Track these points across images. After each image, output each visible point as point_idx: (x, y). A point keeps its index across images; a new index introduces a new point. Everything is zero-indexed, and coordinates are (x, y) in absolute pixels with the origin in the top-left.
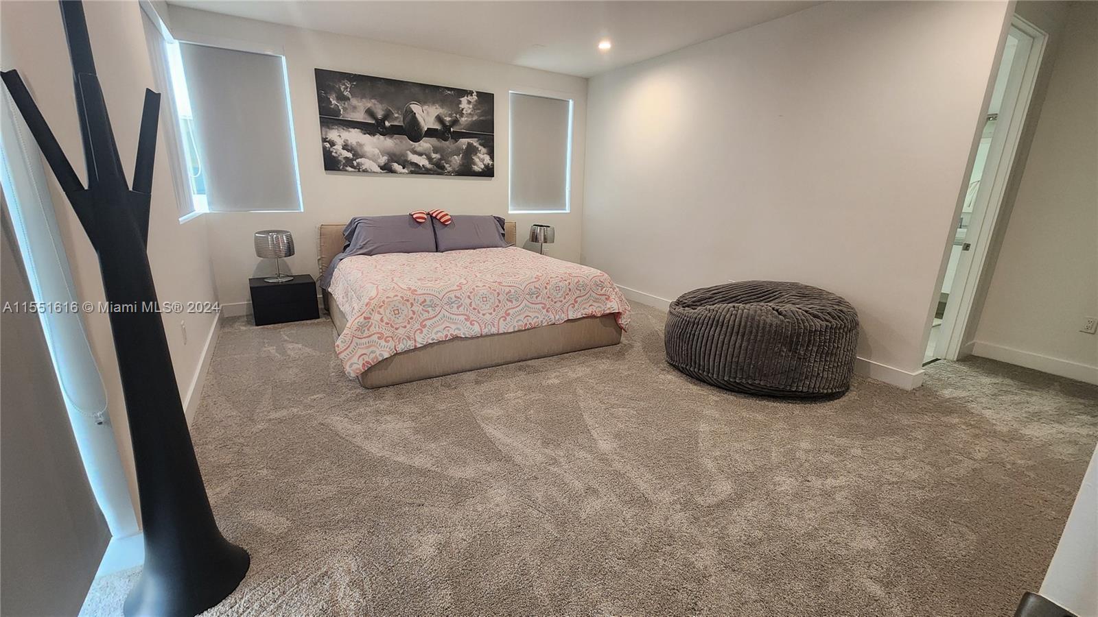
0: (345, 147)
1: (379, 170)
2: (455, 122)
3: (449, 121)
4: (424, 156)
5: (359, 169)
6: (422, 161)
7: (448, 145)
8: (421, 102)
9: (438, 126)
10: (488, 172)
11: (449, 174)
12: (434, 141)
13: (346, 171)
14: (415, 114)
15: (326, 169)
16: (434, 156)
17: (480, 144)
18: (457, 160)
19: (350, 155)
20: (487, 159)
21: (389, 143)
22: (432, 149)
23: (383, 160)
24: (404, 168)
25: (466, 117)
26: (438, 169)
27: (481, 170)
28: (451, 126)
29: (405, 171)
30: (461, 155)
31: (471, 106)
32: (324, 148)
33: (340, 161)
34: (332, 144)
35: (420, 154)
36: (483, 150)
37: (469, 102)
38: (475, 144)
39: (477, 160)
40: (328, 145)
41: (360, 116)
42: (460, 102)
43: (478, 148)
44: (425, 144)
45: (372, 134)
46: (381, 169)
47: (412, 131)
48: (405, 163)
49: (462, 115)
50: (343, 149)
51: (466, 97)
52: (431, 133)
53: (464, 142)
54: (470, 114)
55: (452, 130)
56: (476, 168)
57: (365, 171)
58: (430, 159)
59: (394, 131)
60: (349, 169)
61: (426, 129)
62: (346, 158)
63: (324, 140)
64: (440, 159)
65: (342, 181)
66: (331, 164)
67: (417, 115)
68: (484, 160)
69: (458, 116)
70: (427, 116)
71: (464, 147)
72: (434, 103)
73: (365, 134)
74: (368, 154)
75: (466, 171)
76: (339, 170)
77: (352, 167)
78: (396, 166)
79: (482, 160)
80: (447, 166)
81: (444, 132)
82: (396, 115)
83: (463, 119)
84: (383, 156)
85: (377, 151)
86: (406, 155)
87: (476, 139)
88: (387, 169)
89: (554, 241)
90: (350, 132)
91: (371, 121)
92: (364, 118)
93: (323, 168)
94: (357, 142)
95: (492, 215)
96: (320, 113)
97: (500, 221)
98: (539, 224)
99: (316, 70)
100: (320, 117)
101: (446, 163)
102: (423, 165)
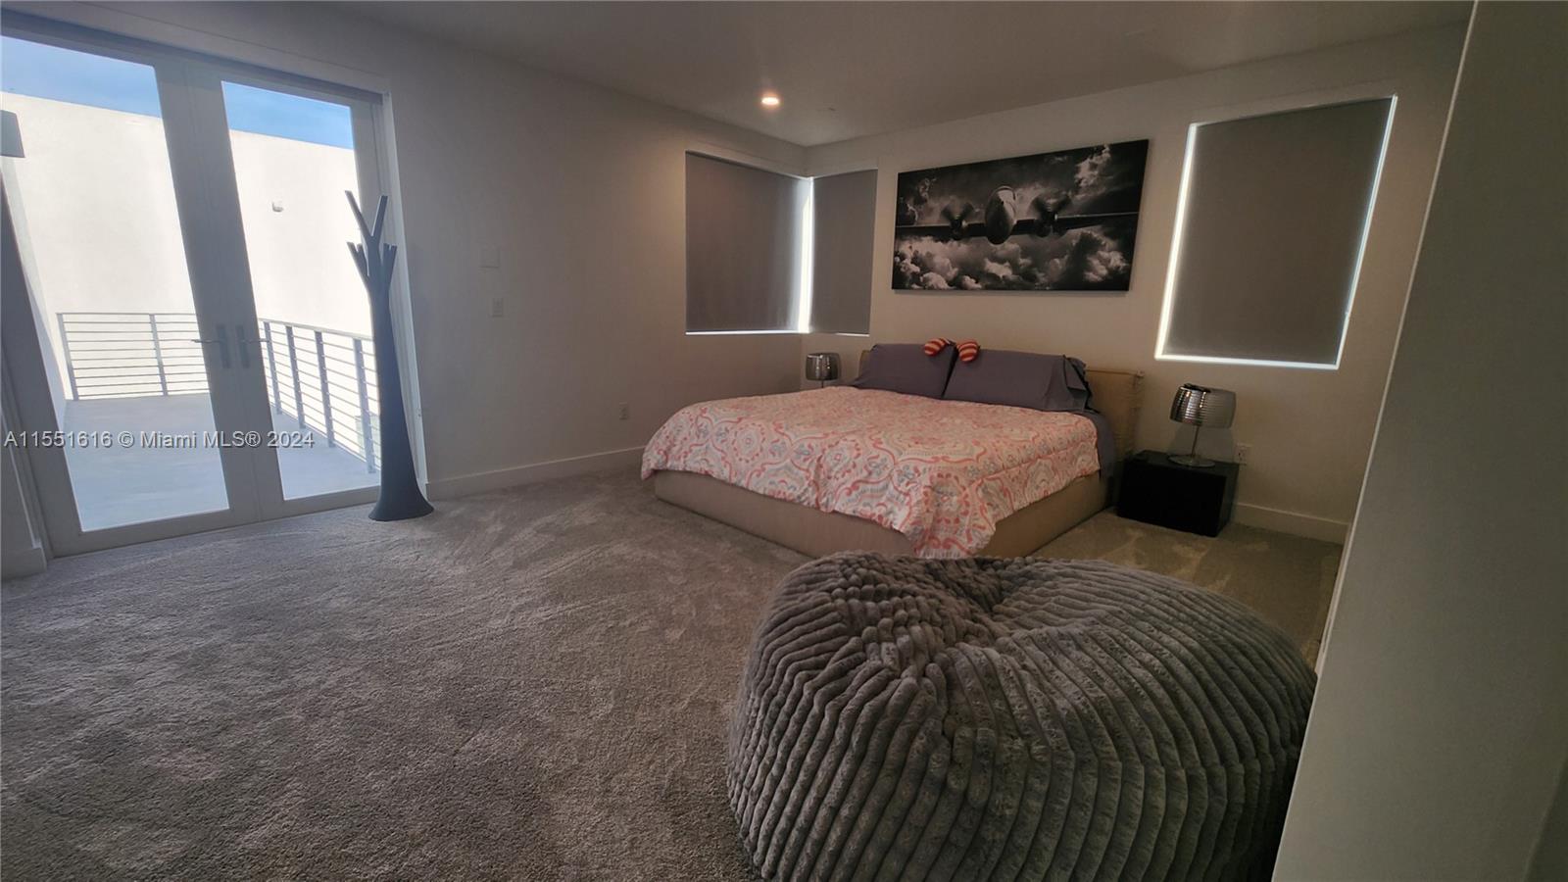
0: (915, 261)
1: (946, 286)
2: (1064, 204)
3: (1054, 204)
4: (1007, 264)
5: (926, 287)
6: (1003, 271)
7: (1048, 242)
8: (1013, 185)
9: (1034, 216)
10: (1119, 282)
11: (1042, 288)
12: (1025, 239)
13: (910, 288)
14: (1003, 203)
15: (893, 288)
16: (1022, 261)
17: (1106, 235)
18: (1059, 264)
19: (917, 269)
20: (1116, 260)
21: (962, 249)
22: (1020, 251)
23: (953, 272)
24: (977, 283)
25: (1085, 192)
26: (1025, 281)
27: (1100, 279)
28: (1055, 212)
29: (979, 286)
30: (1066, 257)
31: (1096, 173)
32: (895, 263)
33: (906, 278)
34: (903, 257)
35: (1001, 261)
36: (1110, 243)
37: (1093, 167)
38: (1095, 235)
39: (1095, 262)
40: (898, 259)
41: (934, 220)
42: (1077, 170)
43: (1101, 241)
44: (1011, 246)
45: (945, 240)
46: (949, 285)
47: (996, 228)
48: (979, 274)
49: (1077, 189)
50: (912, 263)
51: (1088, 160)
52: (1023, 227)
53: (1075, 234)
54: (1093, 186)
55: (1056, 217)
56: (1091, 276)
57: (931, 288)
58: (1014, 267)
59: (974, 232)
60: (915, 286)
61: (1015, 222)
62: (914, 274)
63: (896, 254)
64: (1031, 266)
65: (912, 302)
66: (900, 281)
67: (1005, 204)
68: (1109, 261)
69: (1070, 193)
70: (1018, 203)
71: (1074, 242)
72: (1032, 182)
73: (936, 241)
74: (937, 267)
75: (1074, 282)
76: (904, 288)
77: (918, 284)
78: (969, 281)
79: (1105, 262)
80: (1040, 275)
81: (1045, 222)
82: (977, 210)
83: (1079, 197)
84: (953, 267)
85: (948, 261)
86: (981, 264)
87: (1099, 227)
88: (956, 284)
89: (1230, 425)
90: (921, 241)
91: (947, 224)
92: (939, 221)
93: (891, 286)
94: (928, 253)
95: (1064, 356)
96: (897, 224)
97: (1077, 367)
98: (1193, 384)
99: (899, 174)
100: (896, 229)
101: (1040, 272)
102: (1004, 277)
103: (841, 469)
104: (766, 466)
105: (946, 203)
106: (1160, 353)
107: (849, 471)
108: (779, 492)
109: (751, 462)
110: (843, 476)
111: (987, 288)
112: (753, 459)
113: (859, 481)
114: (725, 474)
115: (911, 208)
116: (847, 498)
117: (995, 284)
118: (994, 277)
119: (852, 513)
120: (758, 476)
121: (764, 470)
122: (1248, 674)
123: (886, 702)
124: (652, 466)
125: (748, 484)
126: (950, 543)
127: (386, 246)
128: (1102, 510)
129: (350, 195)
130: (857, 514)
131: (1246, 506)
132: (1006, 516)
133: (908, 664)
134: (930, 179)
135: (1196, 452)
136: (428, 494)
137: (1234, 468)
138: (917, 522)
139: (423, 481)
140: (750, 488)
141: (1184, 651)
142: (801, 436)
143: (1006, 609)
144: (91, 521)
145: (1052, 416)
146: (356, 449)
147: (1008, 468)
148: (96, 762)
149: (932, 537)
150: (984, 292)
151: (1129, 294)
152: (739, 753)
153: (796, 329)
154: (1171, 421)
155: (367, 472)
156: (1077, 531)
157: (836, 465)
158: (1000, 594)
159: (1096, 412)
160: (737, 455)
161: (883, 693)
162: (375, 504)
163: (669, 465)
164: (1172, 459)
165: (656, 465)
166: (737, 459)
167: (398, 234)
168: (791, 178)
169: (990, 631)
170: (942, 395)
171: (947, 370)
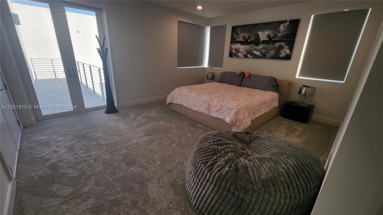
0: (235, 50)
1: (243, 57)
2: (275, 36)
3: (273, 36)
4: (259, 51)
5: (238, 57)
6: (258, 53)
7: (270, 46)
8: (262, 30)
9: (267, 39)
10: (288, 57)
11: (268, 58)
12: (264, 45)
13: (234, 57)
14: (259, 35)
15: (229, 57)
16: (263, 51)
17: (286, 45)
18: (272, 52)
19: (236, 52)
20: (288, 51)
21: (247, 47)
22: (263, 48)
23: (245, 53)
24: (251, 56)
25: (281, 33)
26: (264, 56)
27: (283, 56)
28: (273, 38)
29: (251, 57)
30: (275, 50)
31: (285, 28)
32: (230, 50)
33: (233, 54)
34: (232, 49)
35: (257, 51)
36: (287, 47)
37: (284, 26)
38: (283, 45)
39: (282, 52)
40: (231, 49)
41: (241, 39)
42: (280, 27)
43: (284, 46)
44: (260, 47)
45: (243, 45)
46: (244, 56)
47: (257, 42)
48: (252, 54)
49: (279, 32)
50: (234, 50)
51: (283, 24)
52: (264, 42)
53: (277, 44)
54: (284, 31)
55: (273, 39)
56: (281, 56)
57: (239, 57)
58: (261, 52)
59: (251, 42)
60: (235, 56)
61: (262, 40)
62: (235, 53)
63: (230, 48)
64: (265, 52)
65: (234, 60)
66: (231, 55)
67: (260, 36)
68: (286, 52)
69: (277, 33)
70: (263, 35)
71: (277, 46)
72: (267, 30)
73: (241, 45)
74: (241, 52)
75: (276, 57)
76: (232, 57)
77: (236, 56)
78: (249, 56)
79: (285, 52)
80: (267, 55)
81: (270, 41)
82: (252, 37)
83: (279, 34)
84: (245, 52)
85: (244, 50)
86: (253, 51)
87: (284, 43)
88: (245, 56)
89: (313, 96)
90: (237, 44)
91: (244, 40)
92: (242, 40)
93: (229, 56)
94: (239, 48)
95: (272, 77)
96: (231, 40)
97: (275, 80)
98: (305, 85)
99: (232, 27)
100: (231, 41)
101: (267, 54)
102: (258, 55)
103: (214, 106)
104: (196, 104)
105: (244, 35)
106: (297, 77)
107: (216, 107)
108: (199, 111)
109: (192, 103)
110: (214, 108)
111: (253, 58)
112: (193, 102)
113: (218, 110)
114: (186, 105)
115: (235, 36)
116: (215, 114)
117: (255, 57)
118: (255, 55)
119: (216, 117)
120: (194, 106)
121: (195, 105)
122: (307, 171)
123: (222, 174)
124: (169, 102)
125: (192, 108)
126: (239, 126)
127: (105, 49)
128: (278, 115)
129: (96, 36)
130: (218, 118)
131: (315, 116)
132: (254, 119)
133: (227, 164)
134: (240, 28)
135: (304, 102)
136: (117, 107)
137: (313, 106)
138: (232, 121)
139: (116, 104)
140: (192, 109)
141: (293, 164)
142: (204, 97)
143: (252, 146)
144: (44, 113)
145: (267, 92)
146: (100, 94)
147: (255, 107)
148: (52, 170)
149: (235, 124)
150: (253, 59)
151: (290, 61)
152: (189, 177)
153: (204, 66)
154: (298, 94)
155: (103, 100)
156: (272, 121)
157: (213, 105)
158: (250, 142)
159: (279, 91)
160: (189, 101)
161: (221, 171)
162: (106, 109)
163: (173, 102)
164: (297, 104)
165: (170, 102)
166: (189, 102)
167: (108, 46)
168: (204, 27)
169: (247, 153)
170: (240, 86)
171: (241, 80)
